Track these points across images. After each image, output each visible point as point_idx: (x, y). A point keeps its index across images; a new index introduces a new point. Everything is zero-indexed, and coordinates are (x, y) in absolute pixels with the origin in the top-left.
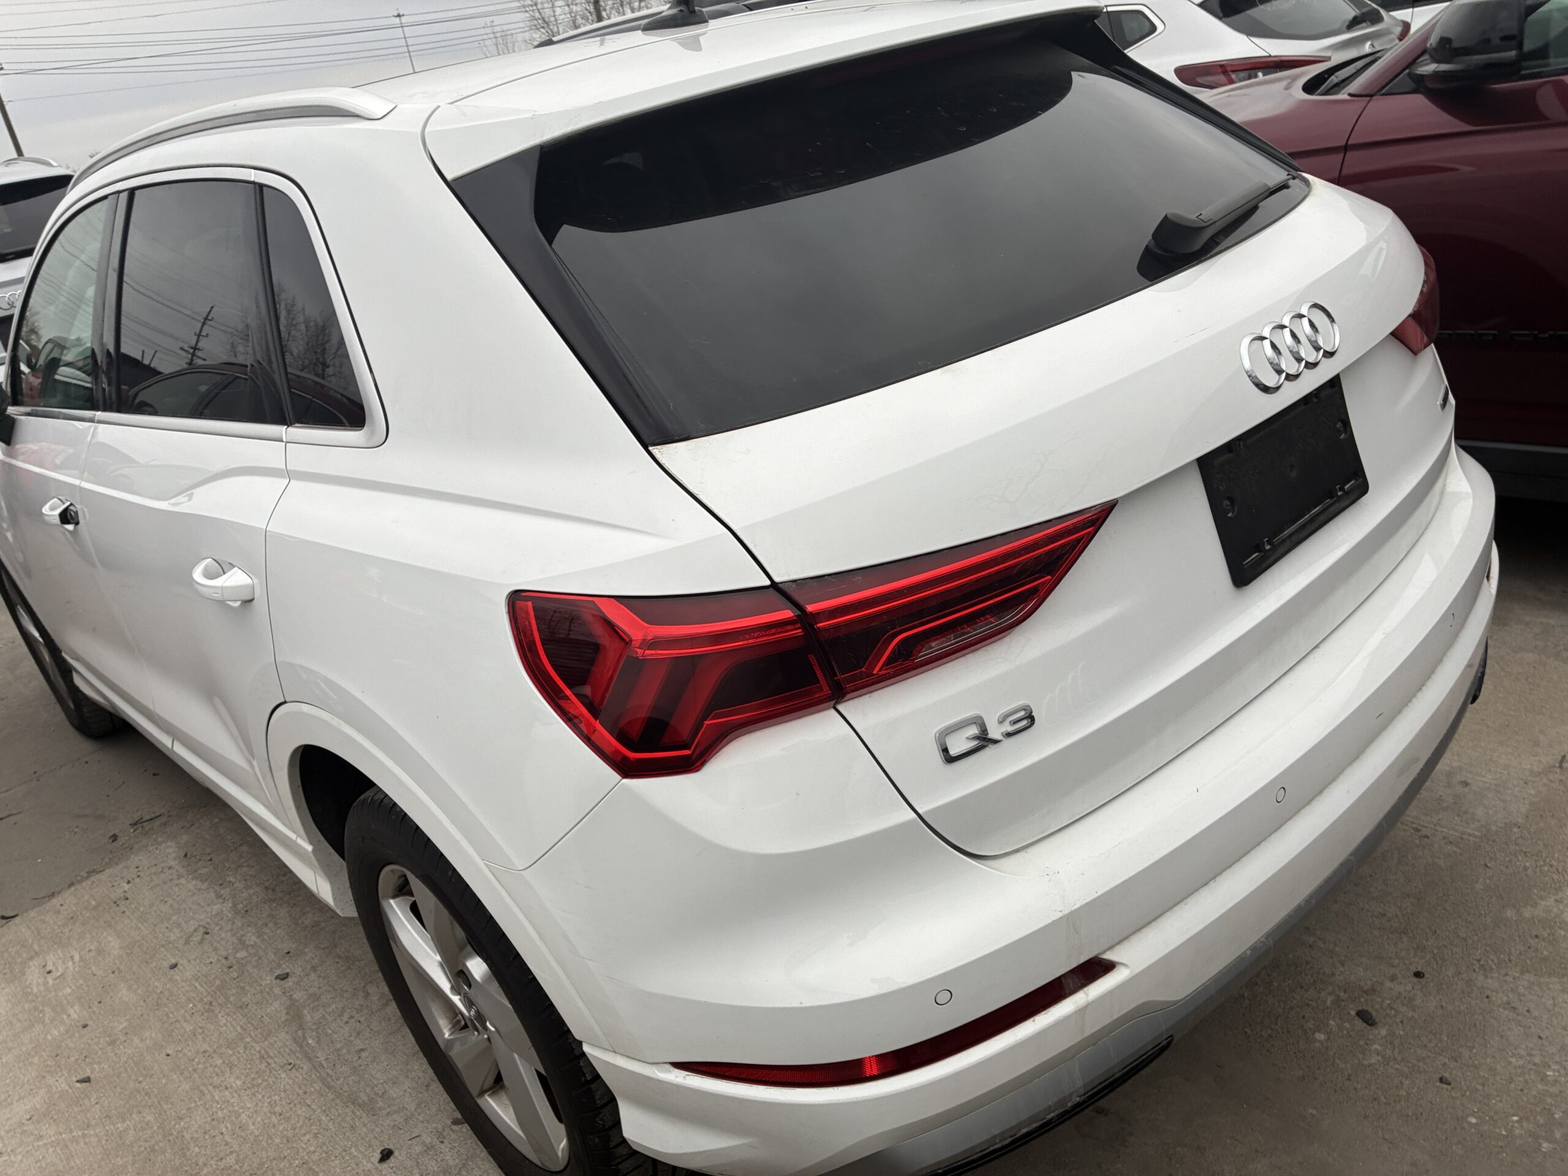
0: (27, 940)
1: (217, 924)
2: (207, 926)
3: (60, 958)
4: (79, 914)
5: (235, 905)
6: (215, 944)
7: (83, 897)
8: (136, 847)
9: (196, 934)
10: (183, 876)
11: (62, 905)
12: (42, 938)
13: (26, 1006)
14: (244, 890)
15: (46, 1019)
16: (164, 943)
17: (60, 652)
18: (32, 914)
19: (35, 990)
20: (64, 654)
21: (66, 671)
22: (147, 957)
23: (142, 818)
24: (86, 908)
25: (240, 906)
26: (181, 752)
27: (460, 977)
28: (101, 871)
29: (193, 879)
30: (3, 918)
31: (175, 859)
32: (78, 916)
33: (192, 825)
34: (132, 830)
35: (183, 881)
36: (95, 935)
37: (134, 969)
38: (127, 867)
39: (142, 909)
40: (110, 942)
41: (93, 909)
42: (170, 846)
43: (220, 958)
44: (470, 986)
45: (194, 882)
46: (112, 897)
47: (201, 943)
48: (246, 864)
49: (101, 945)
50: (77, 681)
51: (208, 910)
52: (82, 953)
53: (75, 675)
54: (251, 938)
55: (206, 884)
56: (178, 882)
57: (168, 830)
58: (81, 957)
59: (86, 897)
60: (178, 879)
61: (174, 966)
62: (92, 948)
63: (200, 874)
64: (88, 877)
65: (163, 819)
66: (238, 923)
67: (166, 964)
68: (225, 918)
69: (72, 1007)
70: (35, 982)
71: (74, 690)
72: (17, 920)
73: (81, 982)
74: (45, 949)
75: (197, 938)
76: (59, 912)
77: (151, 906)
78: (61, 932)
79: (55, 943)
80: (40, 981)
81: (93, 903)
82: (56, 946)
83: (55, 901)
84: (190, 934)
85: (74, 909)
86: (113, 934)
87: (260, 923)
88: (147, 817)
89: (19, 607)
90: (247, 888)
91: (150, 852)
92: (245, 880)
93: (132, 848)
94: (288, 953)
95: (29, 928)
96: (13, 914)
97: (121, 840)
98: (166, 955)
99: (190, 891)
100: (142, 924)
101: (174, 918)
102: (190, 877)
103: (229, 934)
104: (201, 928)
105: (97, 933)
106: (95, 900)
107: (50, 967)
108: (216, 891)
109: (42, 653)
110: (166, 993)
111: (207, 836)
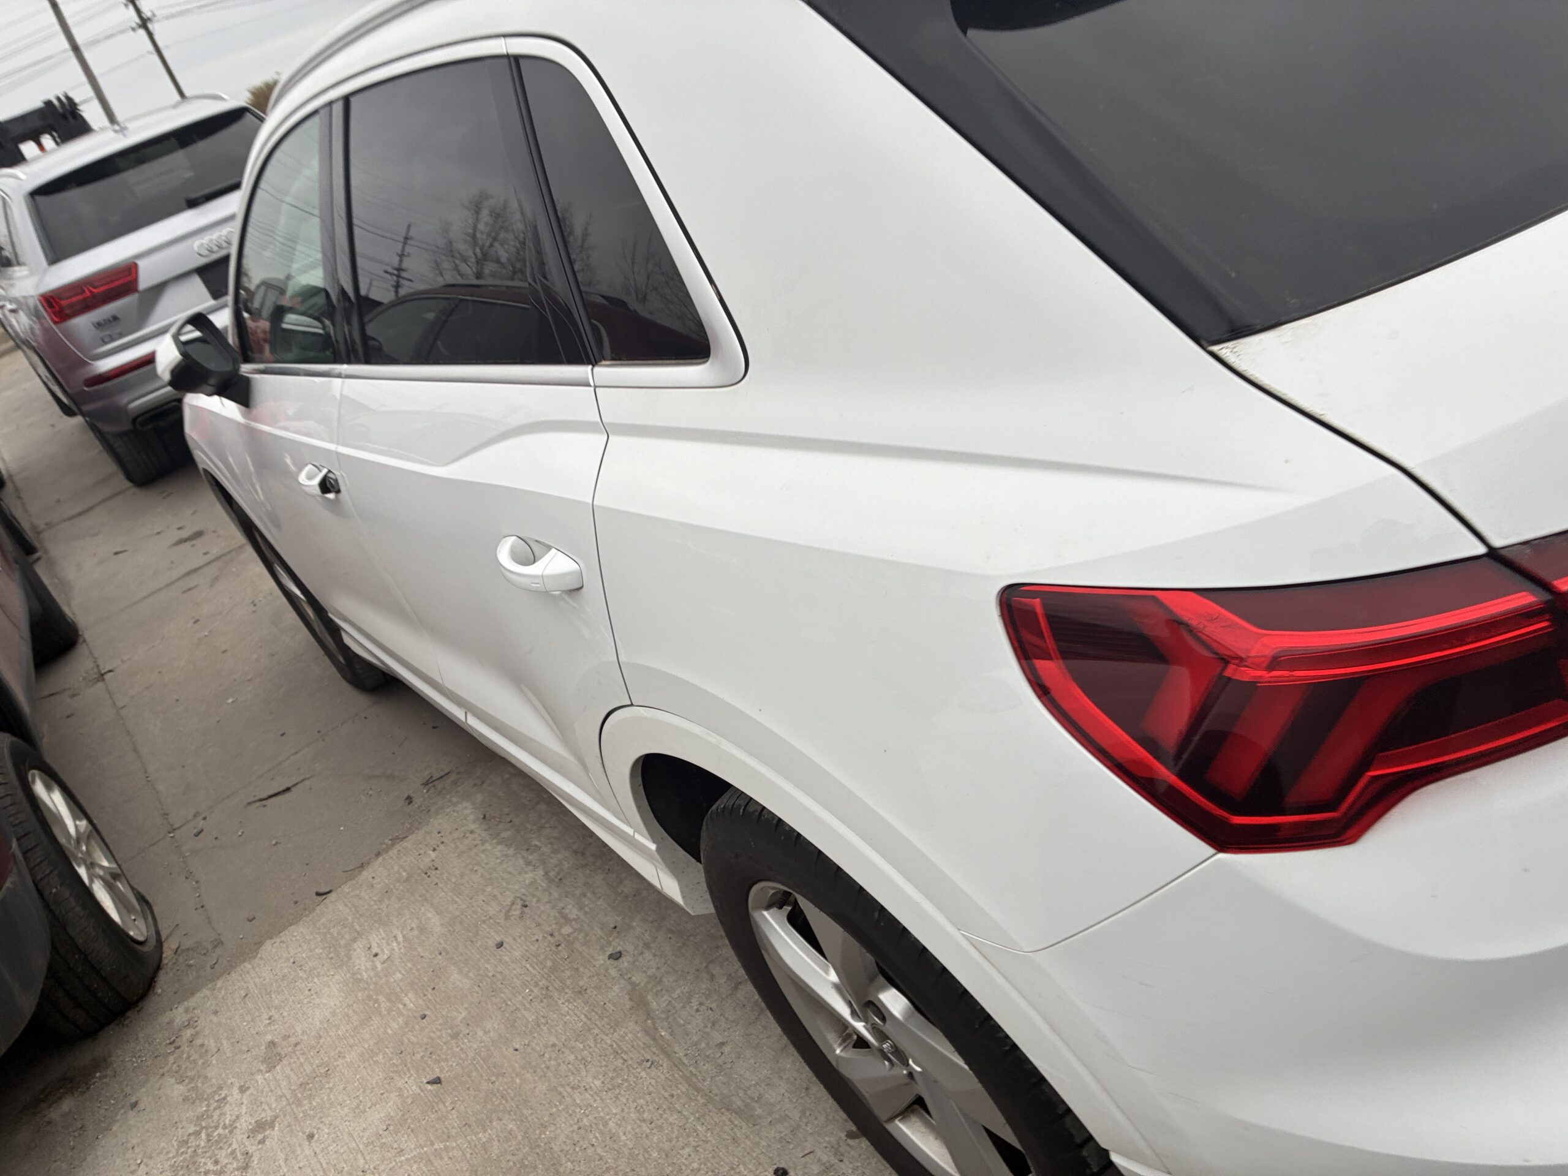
0: (346, 919)
1: (534, 896)
2: (523, 897)
3: (383, 939)
4: (392, 887)
5: (546, 873)
6: (537, 918)
7: (392, 868)
8: (433, 809)
9: (514, 907)
10: (487, 841)
11: (373, 878)
12: (361, 916)
13: (360, 994)
14: (552, 855)
15: (383, 1010)
16: (484, 918)
17: (326, 612)
18: (346, 888)
19: (365, 975)
20: (330, 615)
21: (335, 631)
22: (471, 934)
23: (431, 777)
24: (398, 881)
25: (552, 874)
26: (474, 724)
27: (870, 1008)
28: (405, 838)
29: (499, 843)
30: (318, 894)
31: (474, 821)
32: (392, 889)
33: (483, 783)
34: (425, 791)
35: (487, 846)
36: (413, 911)
37: (461, 949)
38: (429, 833)
39: (454, 880)
40: (430, 919)
41: (405, 882)
42: (466, 808)
43: (545, 935)
44: (883, 1019)
45: (499, 847)
46: (422, 867)
47: (521, 917)
48: (547, 825)
49: (421, 922)
50: (347, 640)
51: (521, 879)
52: (405, 932)
53: (343, 634)
54: (573, 912)
55: (512, 849)
56: (484, 848)
57: (460, 789)
58: (404, 936)
59: (396, 868)
60: (483, 844)
61: (500, 945)
62: (414, 925)
63: (504, 838)
64: (393, 845)
65: (453, 777)
66: (555, 894)
67: (491, 943)
68: (540, 888)
69: (406, 995)
70: (363, 968)
71: (345, 649)
72: (332, 897)
73: (410, 965)
74: (366, 928)
75: (516, 912)
76: (372, 886)
77: (462, 875)
78: (379, 909)
79: (375, 921)
80: (369, 965)
81: (404, 874)
82: (376, 925)
83: (366, 874)
84: (508, 908)
85: (386, 881)
86: (431, 909)
87: (578, 892)
88: (435, 776)
89: (276, 565)
90: (555, 852)
91: (448, 814)
92: (551, 843)
93: (429, 811)
94: (615, 927)
95: (346, 905)
96: (327, 890)
97: (418, 801)
98: (489, 933)
99: (497, 858)
100: (458, 897)
101: (489, 889)
102: (495, 841)
103: (548, 906)
104: (518, 901)
105: (414, 909)
106: (405, 871)
107: (375, 950)
108: (523, 857)
109: (305, 610)
110: (499, 976)
111: (501, 794)
